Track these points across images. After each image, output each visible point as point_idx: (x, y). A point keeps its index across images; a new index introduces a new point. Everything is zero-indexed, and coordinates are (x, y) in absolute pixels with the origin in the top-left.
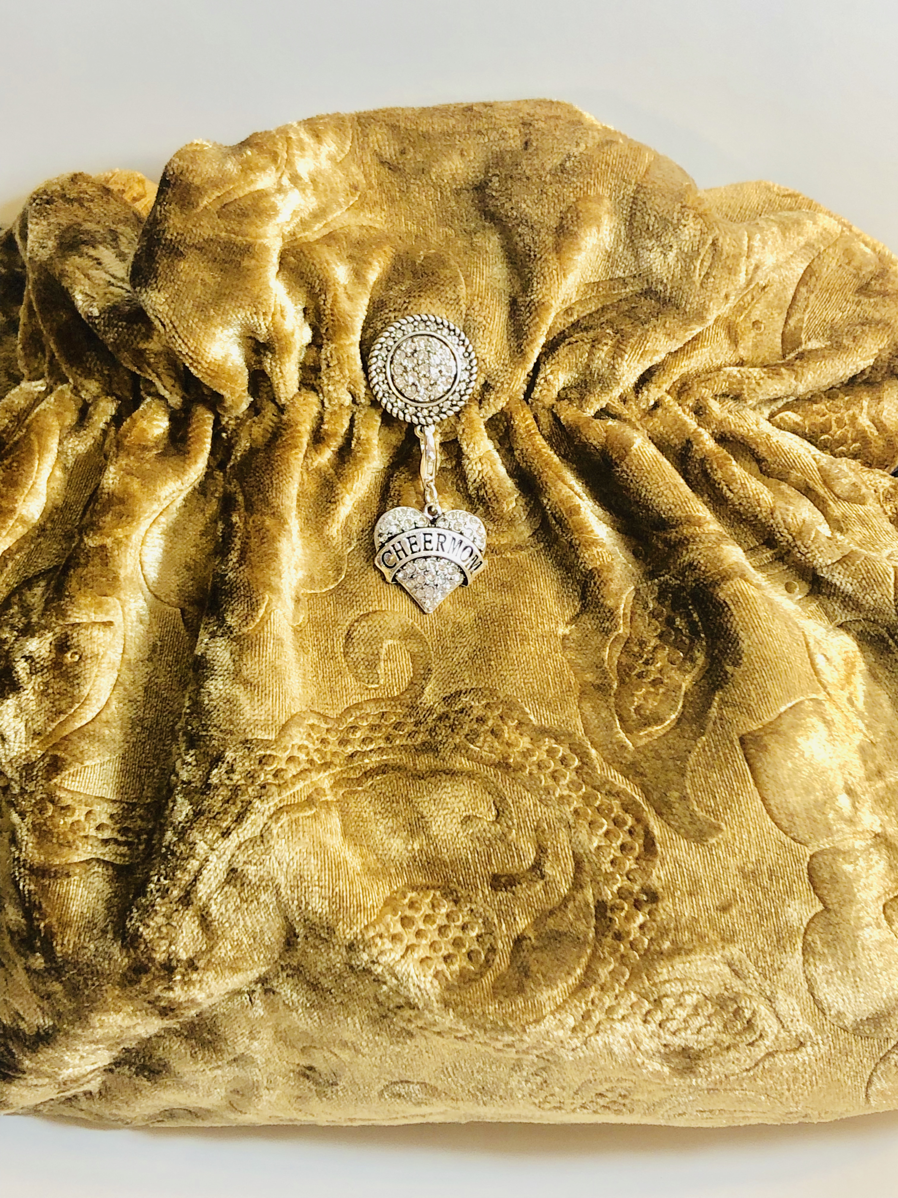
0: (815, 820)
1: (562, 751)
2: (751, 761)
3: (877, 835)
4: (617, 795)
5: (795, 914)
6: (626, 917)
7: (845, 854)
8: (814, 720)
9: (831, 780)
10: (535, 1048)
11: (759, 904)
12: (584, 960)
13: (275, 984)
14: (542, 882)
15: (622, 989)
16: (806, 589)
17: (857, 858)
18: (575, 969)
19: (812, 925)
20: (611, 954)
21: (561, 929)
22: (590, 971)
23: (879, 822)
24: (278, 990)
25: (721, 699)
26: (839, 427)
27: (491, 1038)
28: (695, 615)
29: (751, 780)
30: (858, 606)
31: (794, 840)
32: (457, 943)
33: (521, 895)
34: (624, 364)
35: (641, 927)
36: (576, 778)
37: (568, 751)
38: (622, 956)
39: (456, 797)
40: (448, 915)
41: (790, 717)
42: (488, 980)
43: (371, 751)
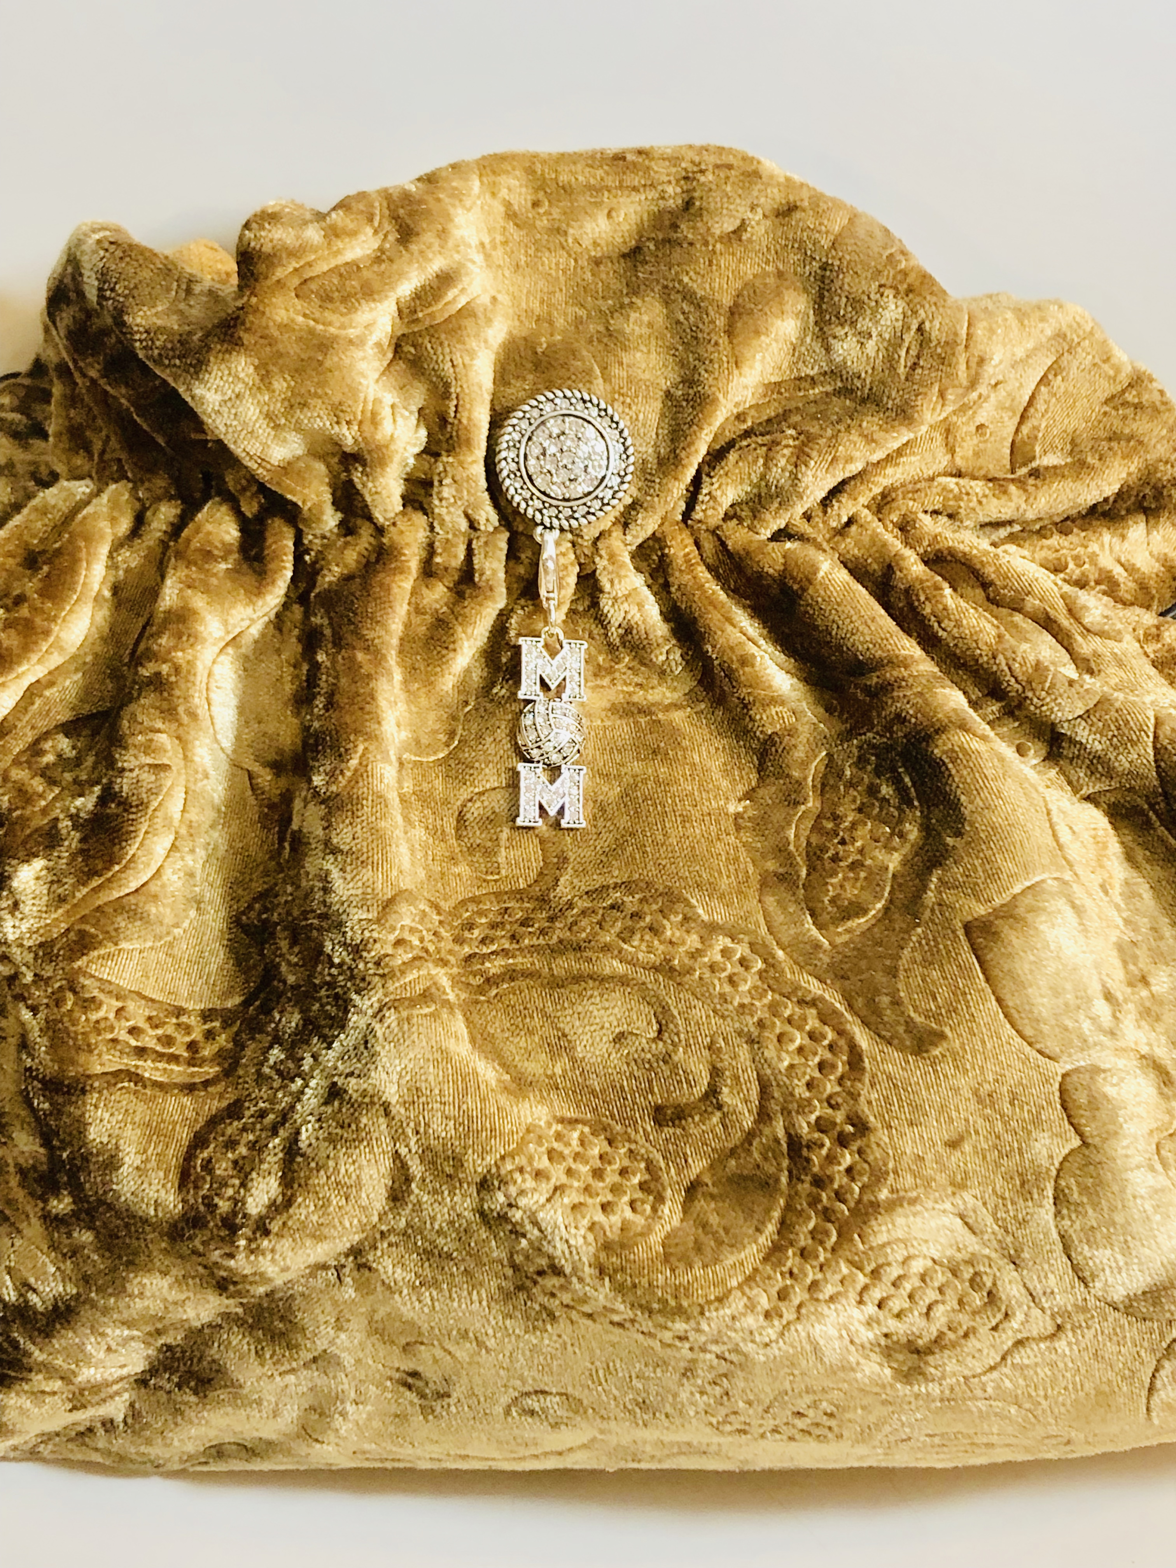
0: (1066, 1029)
2: (981, 953)
3: (1143, 1057)
4: (812, 1003)
5: (1044, 1152)
6: (828, 1156)
7: (1106, 1073)
8: (1061, 904)
9: (1085, 980)
10: (715, 1342)
11: (998, 1137)
12: (777, 1214)
13: (371, 1258)
14: (719, 1114)
15: (828, 1256)
16: (1043, 753)
17: (1122, 1079)
18: (763, 1223)
19: (1067, 1164)
20: (810, 1206)
21: (745, 1172)
22: (784, 1226)
23: (1145, 1040)
24: (374, 1265)
25: (940, 879)
26: (1079, 566)
28: (907, 780)
29: (981, 976)
30: (1110, 773)
31: (1041, 1053)
32: (615, 1189)
33: (693, 1130)
34: (809, 473)
35: (849, 1170)
36: (759, 983)
37: (748, 951)
38: (826, 1210)
39: (607, 1009)
40: (601, 1157)
41: (1028, 900)
42: (656, 1239)
43: (492, 953)
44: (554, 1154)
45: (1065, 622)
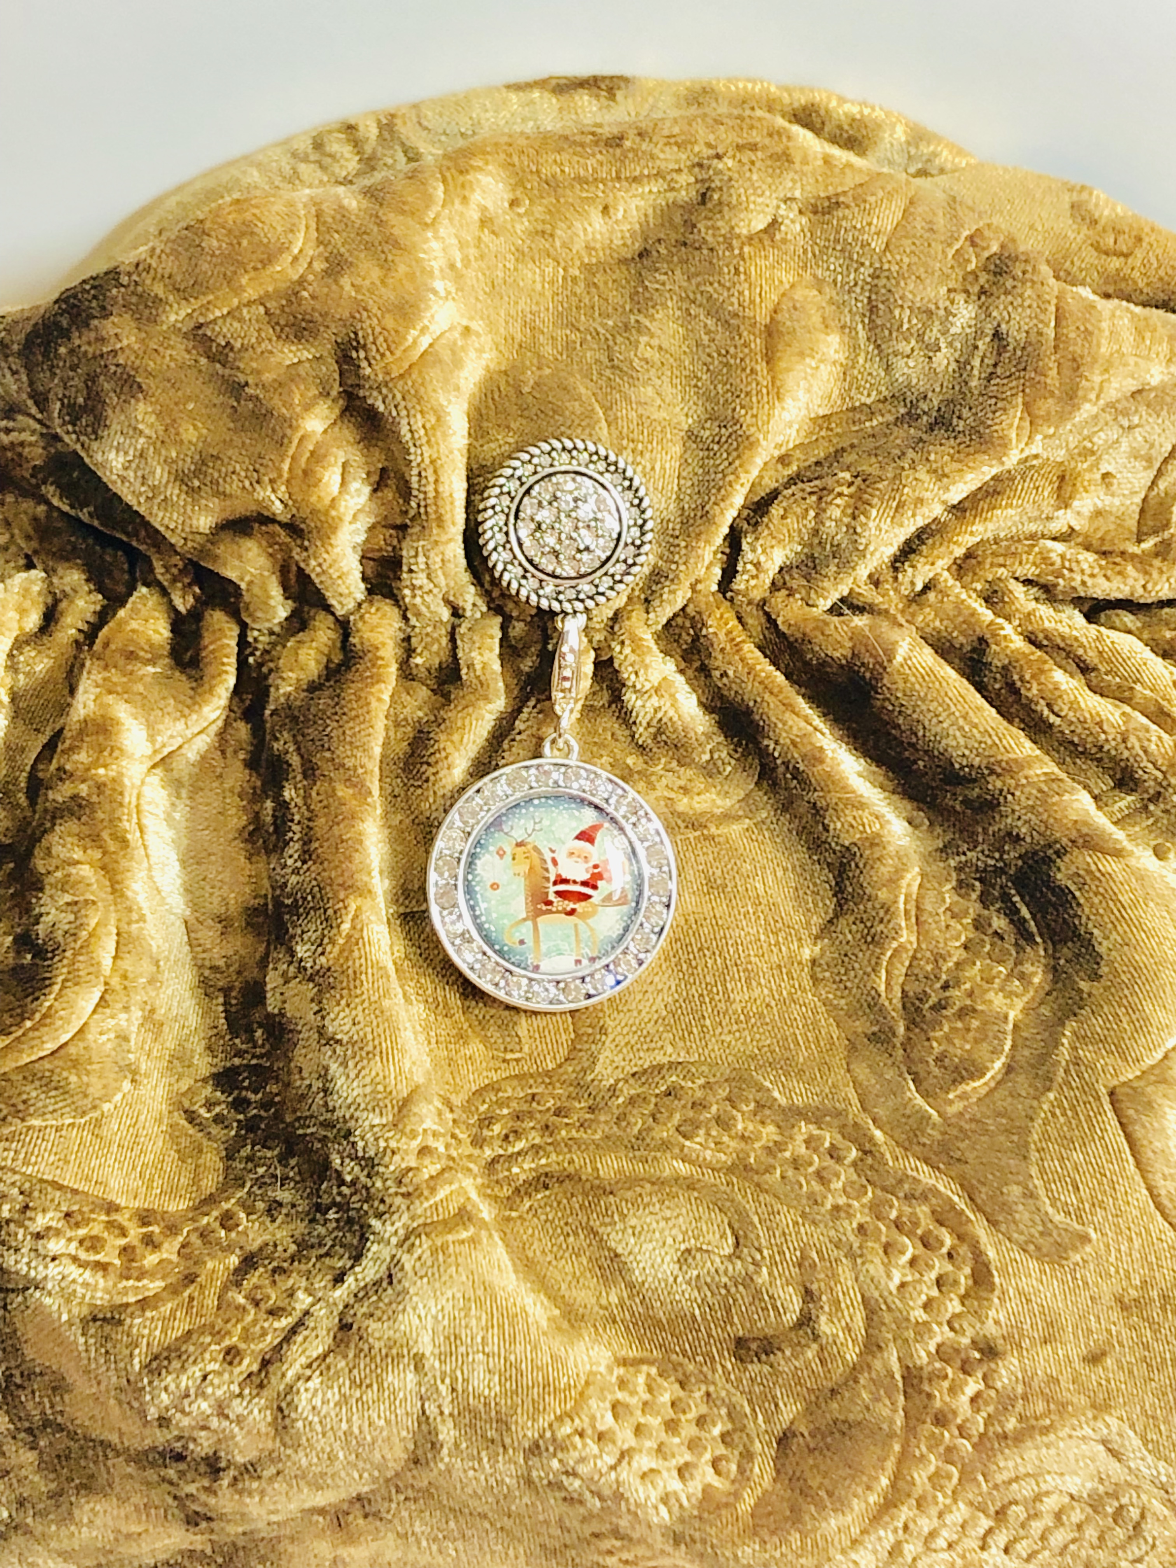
1: (829, 1137)
2: (1130, 1129)
4: (924, 1197)
6: (951, 1389)
12: (890, 1463)
14: (815, 1346)
15: (948, 1501)
18: (876, 1478)
20: (929, 1447)
21: (852, 1417)
22: (900, 1479)
25: (1074, 1033)
28: (1024, 911)
29: (1131, 1159)
32: (693, 1446)
33: (784, 1367)
34: (871, 524)
35: (973, 1400)
36: (855, 1177)
37: (839, 1137)
38: (948, 1450)
39: (667, 1220)
40: (673, 1404)
42: (745, 1504)
43: (519, 1153)
44: (620, 1409)
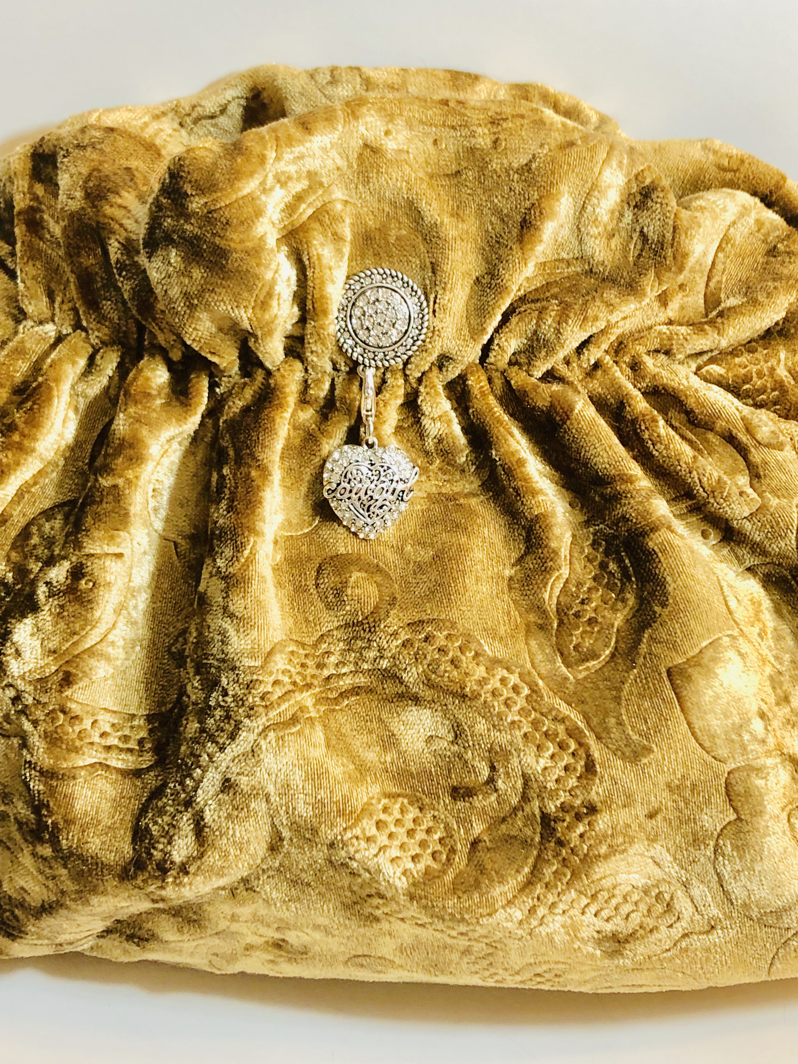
0: (732, 741)
1: (514, 679)
2: (678, 690)
3: (783, 754)
4: (563, 721)
5: (711, 822)
6: (568, 827)
7: (758, 770)
8: (731, 654)
9: (746, 706)
10: (486, 937)
11: (680, 811)
12: (531, 861)
13: (256, 884)
14: (495, 794)
15: (564, 887)
16: (720, 536)
17: (768, 774)
18: (522, 867)
19: (725, 831)
20: (554, 857)
24: (258, 889)
25: (650, 636)
26: (759, 378)
27: (448, 927)
28: (627, 561)
29: (677, 706)
30: (764, 552)
31: (714, 757)
32: (423, 844)
33: (477, 804)
34: (568, 328)
35: (581, 836)
36: (526, 705)
37: (518, 680)
38: (564, 859)
39: (421, 720)
40: (414, 821)
41: (711, 651)
42: (449, 877)
43: (344, 674)
44: (381, 824)
45: (743, 438)
